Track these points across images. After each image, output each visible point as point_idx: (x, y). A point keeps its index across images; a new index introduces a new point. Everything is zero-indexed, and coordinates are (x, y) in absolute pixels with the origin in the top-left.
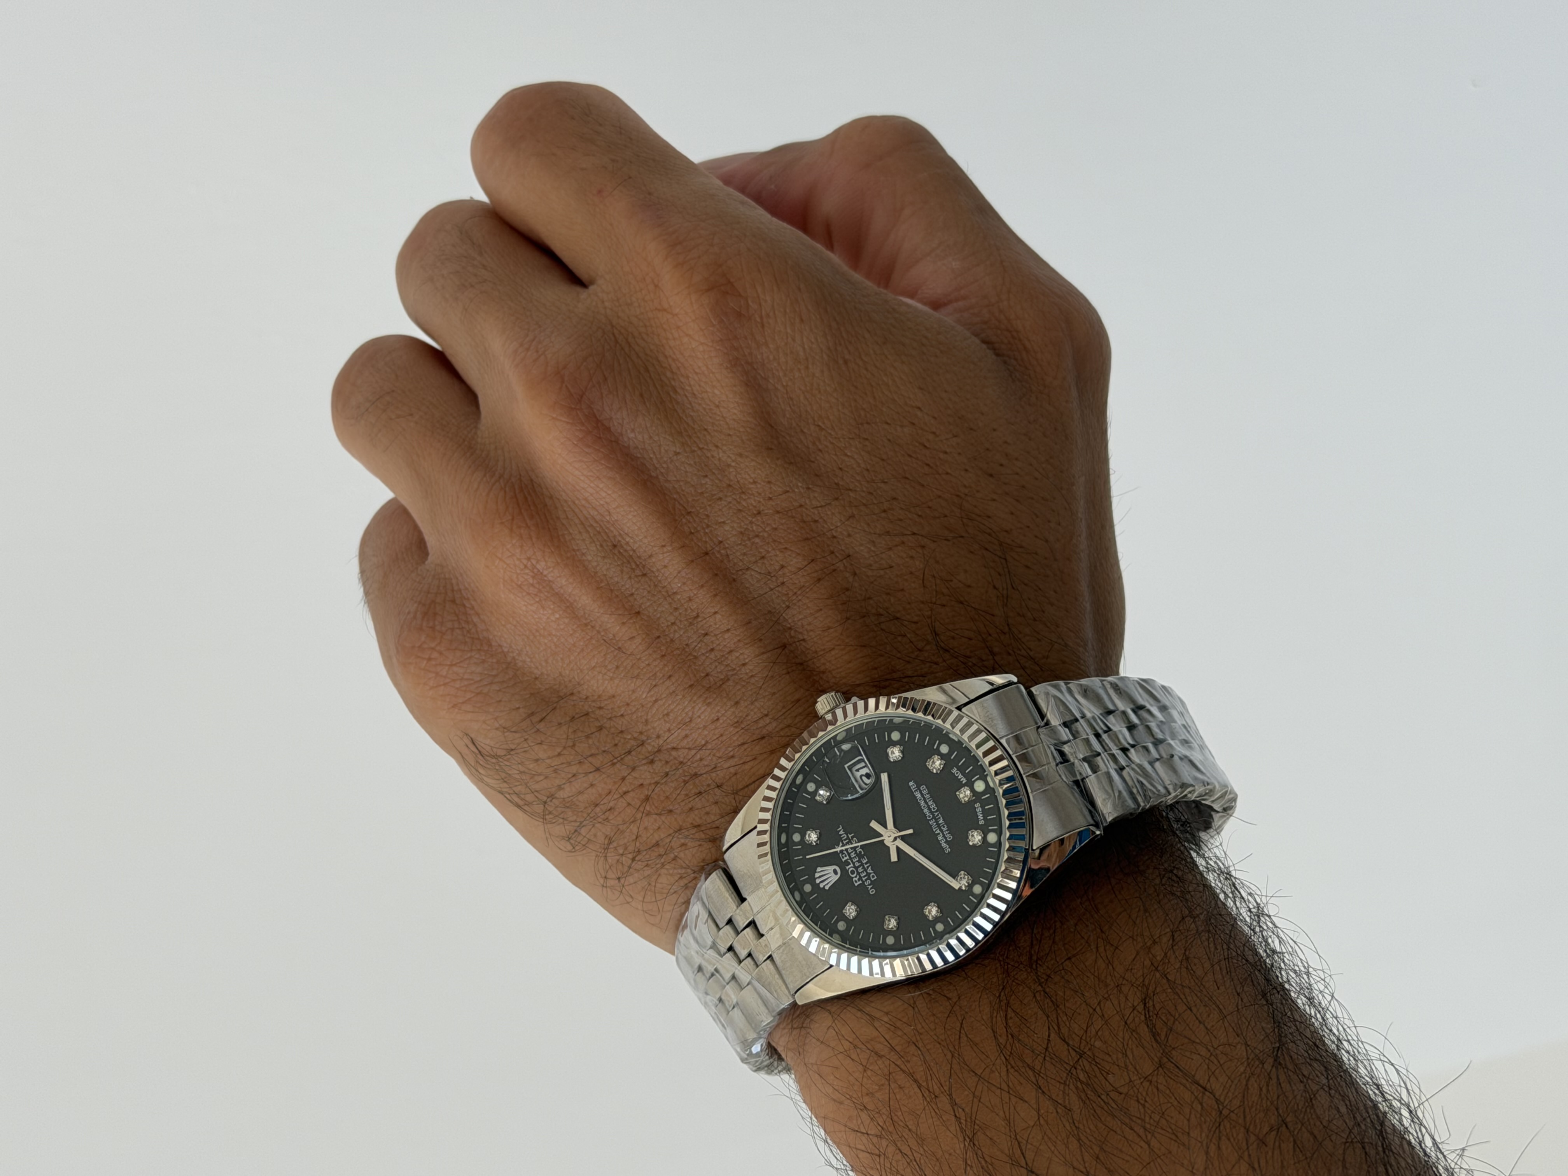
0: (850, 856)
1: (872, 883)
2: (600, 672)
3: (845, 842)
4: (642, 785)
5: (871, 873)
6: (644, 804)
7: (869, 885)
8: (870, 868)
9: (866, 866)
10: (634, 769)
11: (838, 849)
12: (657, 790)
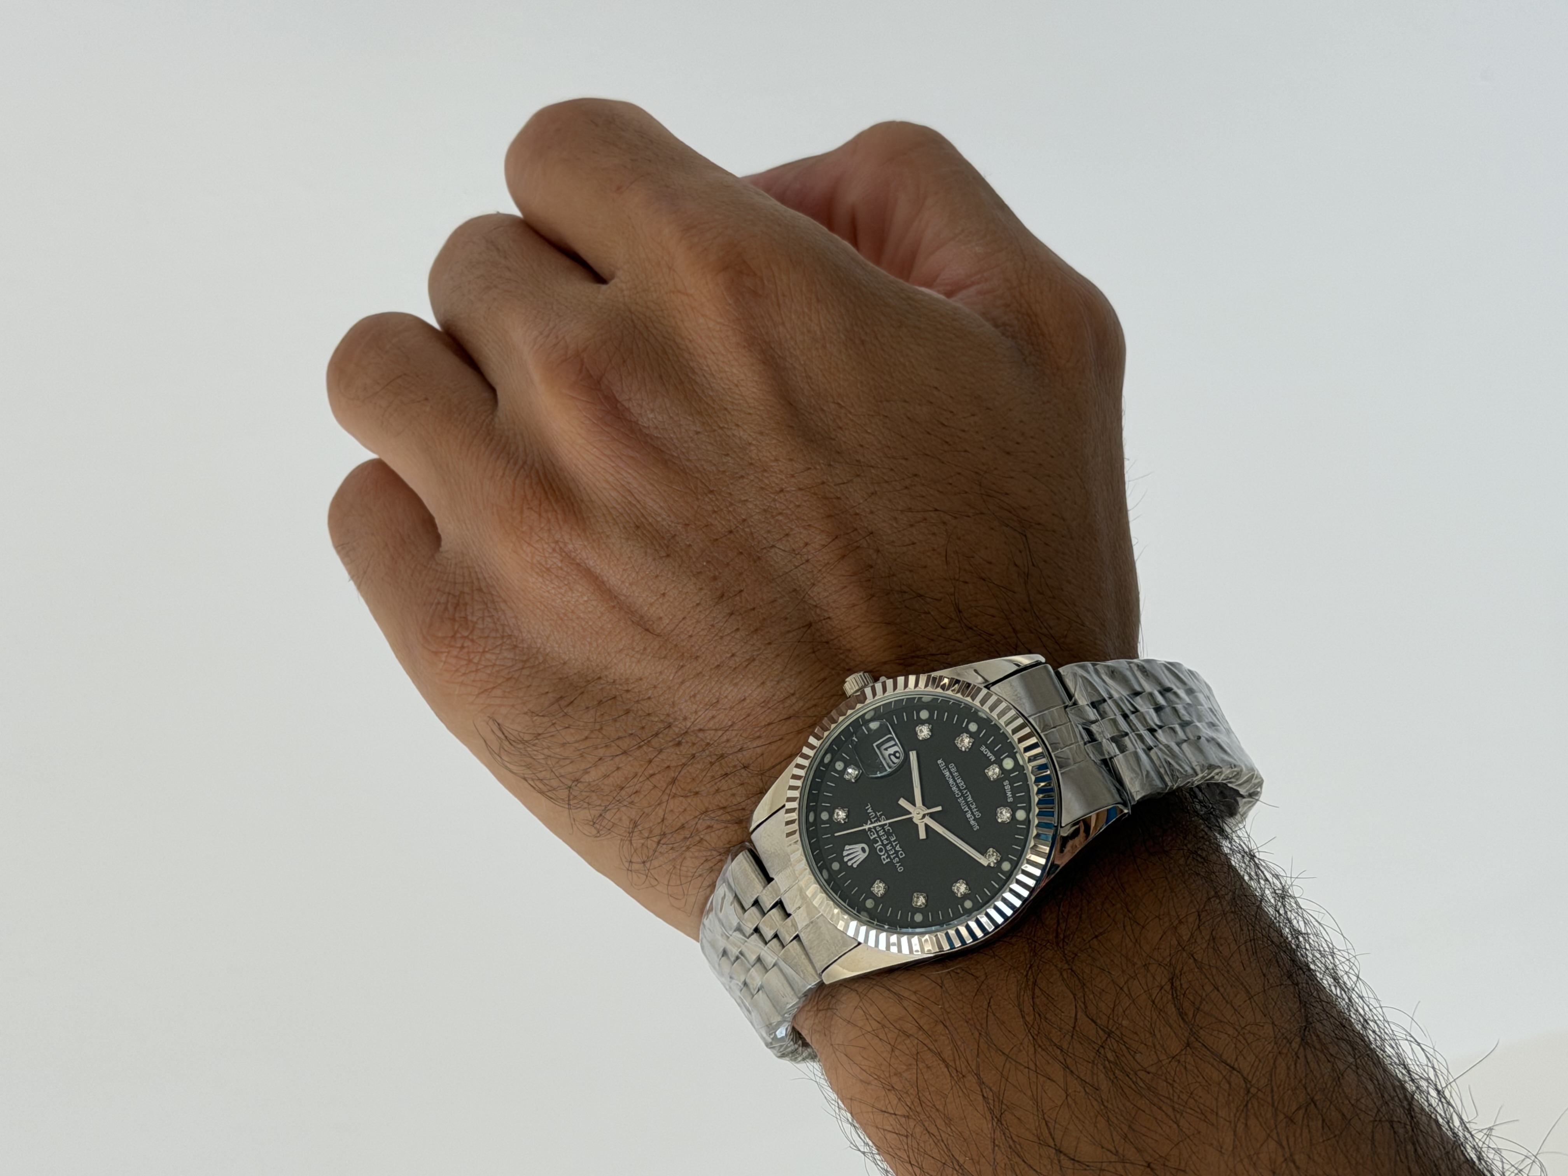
0: (878, 834)
1: (900, 860)
2: (627, 655)
3: (873, 820)
4: (668, 767)
5: (899, 851)
6: (670, 787)
7: (897, 863)
8: (898, 846)
9: (894, 844)
10: (660, 751)
11: (866, 827)
12: (684, 771)
